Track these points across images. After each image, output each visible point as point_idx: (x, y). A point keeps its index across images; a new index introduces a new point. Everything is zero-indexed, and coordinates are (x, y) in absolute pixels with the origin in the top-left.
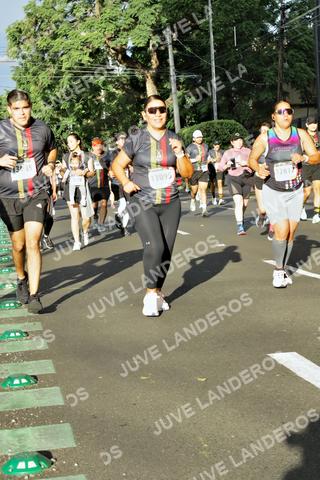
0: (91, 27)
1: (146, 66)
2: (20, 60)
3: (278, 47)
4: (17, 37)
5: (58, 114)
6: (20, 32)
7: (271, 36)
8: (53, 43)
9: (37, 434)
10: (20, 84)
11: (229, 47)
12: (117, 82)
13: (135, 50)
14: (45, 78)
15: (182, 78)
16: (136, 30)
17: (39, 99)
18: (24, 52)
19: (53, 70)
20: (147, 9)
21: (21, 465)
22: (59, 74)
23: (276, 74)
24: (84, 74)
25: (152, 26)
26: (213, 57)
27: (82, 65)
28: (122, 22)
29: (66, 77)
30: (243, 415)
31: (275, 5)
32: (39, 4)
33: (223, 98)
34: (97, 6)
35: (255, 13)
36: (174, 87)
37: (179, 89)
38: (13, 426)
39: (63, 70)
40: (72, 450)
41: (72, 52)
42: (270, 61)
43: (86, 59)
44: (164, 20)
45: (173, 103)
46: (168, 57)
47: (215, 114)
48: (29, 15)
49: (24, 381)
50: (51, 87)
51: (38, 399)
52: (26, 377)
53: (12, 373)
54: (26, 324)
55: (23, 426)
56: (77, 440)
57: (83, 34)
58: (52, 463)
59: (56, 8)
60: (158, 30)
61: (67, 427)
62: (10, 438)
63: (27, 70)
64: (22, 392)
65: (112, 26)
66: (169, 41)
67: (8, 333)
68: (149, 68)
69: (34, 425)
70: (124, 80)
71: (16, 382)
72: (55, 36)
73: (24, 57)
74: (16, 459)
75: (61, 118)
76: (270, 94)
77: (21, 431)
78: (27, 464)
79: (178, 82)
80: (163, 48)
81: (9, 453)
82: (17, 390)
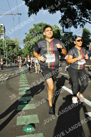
4: (24, 41)
14: (28, 47)
32: (28, 36)
43: (34, 44)
48: (26, 38)
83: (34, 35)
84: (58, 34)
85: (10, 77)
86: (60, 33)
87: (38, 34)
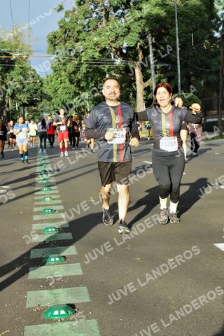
0: (100, 34)
1: (135, 59)
2: (55, 55)
3: (220, 46)
4: (53, 41)
5: (79, 90)
6: (55, 38)
7: (216, 39)
8: (76, 44)
9: (65, 293)
10: (55, 70)
11: (188, 46)
12: (117, 69)
13: (128, 49)
14: (70, 67)
15: (158, 66)
16: (129, 36)
17: (67, 80)
18: (58, 51)
19: (76, 62)
20: (136, 23)
21: (56, 313)
22: (80, 64)
23: (219, 63)
24: (95, 64)
25: (139, 33)
26: (178, 53)
27: (95, 58)
28: (120, 31)
29: (84, 66)
30: (197, 283)
31: (219, 19)
32: (67, 20)
33: (185, 79)
34: (104, 21)
35: (206, 24)
36: (153, 72)
37: (156, 73)
38: (50, 288)
39: (82, 62)
40: (88, 304)
41: (88, 50)
42: (215, 55)
43: (97, 55)
44: (147, 29)
45: (152, 82)
46: (149, 53)
47: (180, 89)
48: (61, 27)
49: (57, 259)
50: (74, 73)
51: (66, 271)
52: (59, 257)
54: (58, 223)
55: (57, 288)
56: (91, 297)
57: (95, 39)
58: (76, 312)
59: (78, 22)
60: (143, 36)
61: (85, 289)
62: (49, 295)
63: (59, 62)
64: (56, 267)
65: (114, 34)
66: (150, 43)
67: (47, 228)
68: (138, 60)
69: (64, 288)
70: (121, 68)
71: (53, 259)
72: (77, 41)
73: (57, 54)
74: (52, 308)
75: (81, 93)
76: (215, 76)
77: (55, 291)
78: (59, 312)
79: (156, 69)
80: (146, 47)
81: (48, 304)
82: (53, 265)
83: (94, 15)
84: (203, 8)
86: (216, 6)
87: (116, 9)
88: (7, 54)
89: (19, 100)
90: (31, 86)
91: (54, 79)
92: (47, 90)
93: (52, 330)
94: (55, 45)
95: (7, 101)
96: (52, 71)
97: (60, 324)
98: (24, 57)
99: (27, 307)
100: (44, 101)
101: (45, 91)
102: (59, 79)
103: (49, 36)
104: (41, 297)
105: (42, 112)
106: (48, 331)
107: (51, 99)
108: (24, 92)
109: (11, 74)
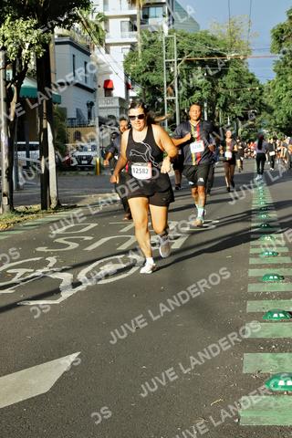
2: (281, 55)
4: (280, 36)
6: (283, 32)
10: (280, 75)
18: (285, 48)
21: (281, 383)
38: (273, 351)
48: (290, 17)
49: (282, 315)
52: (284, 312)
53: (271, 308)
54: (283, 269)
55: (281, 352)
62: (272, 360)
63: (286, 63)
64: (280, 324)
67: (268, 275)
71: (275, 315)
73: (284, 53)
77: (280, 355)
78: (286, 382)
81: (271, 371)
82: (276, 322)
85: (198, 236)
88: (219, 55)
89: (232, 113)
90: (248, 94)
91: (277, 86)
92: (268, 100)
93: (276, 405)
94: (281, 42)
95: (217, 113)
96: (275, 75)
97: (286, 397)
98: (241, 58)
99: (244, 372)
100: (264, 113)
101: (265, 101)
102: (284, 85)
103: (274, 30)
104: (261, 361)
105: (260, 127)
106: (272, 404)
107: (273, 111)
108: (238, 103)
109: (224, 79)
